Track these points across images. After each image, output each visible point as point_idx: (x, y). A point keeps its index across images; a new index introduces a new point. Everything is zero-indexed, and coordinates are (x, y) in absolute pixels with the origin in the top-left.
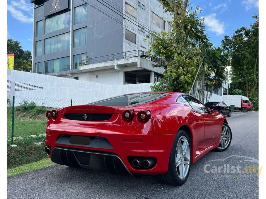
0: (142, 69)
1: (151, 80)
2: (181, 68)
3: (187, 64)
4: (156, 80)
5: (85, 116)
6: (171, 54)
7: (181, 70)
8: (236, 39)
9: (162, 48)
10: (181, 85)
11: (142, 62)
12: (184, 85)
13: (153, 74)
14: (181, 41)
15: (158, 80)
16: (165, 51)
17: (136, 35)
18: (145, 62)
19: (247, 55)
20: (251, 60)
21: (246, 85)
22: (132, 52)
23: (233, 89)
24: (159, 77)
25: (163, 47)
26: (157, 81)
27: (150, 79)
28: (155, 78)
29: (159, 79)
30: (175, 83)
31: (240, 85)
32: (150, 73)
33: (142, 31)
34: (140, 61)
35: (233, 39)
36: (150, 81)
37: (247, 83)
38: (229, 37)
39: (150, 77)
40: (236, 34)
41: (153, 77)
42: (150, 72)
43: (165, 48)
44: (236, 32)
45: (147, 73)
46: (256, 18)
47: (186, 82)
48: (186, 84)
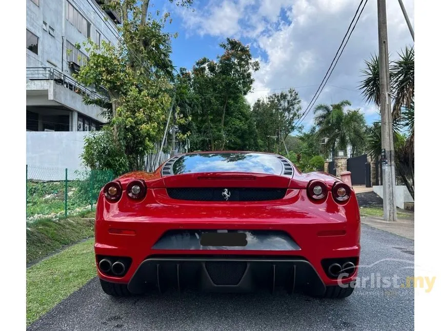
0: (57, 104)
1: (72, 126)
2: (141, 110)
3: (149, 105)
4: (80, 128)
5: (225, 193)
6: (122, 85)
7: (140, 115)
8: (197, 75)
9: (104, 71)
10: (139, 139)
11: (57, 90)
12: (144, 140)
13: (75, 117)
14: (138, 65)
15: (84, 127)
16: (110, 78)
17: (38, 38)
18: (62, 92)
19: (213, 100)
20: (218, 108)
21: (211, 144)
22: (31, 69)
23: (194, 150)
24: (86, 122)
25: (107, 69)
26: (82, 129)
27: (70, 124)
28: (80, 122)
29: (86, 125)
30: (130, 135)
31: (203, 144)
32: (71, 113)
33: (49, 33)
34: (54, 90)
35: (193, 73)
36: (70, 127)
37: (212, 142)
38: (186, 69)
39: (70, 120)
40: (197, 67)
41: (75, 121)
42: (71, 111)
43: (109, 72)
44: (197, 64)
45: (64, 113)
46: (225, 48)
47: (148, 135)
48: (147, 138)
